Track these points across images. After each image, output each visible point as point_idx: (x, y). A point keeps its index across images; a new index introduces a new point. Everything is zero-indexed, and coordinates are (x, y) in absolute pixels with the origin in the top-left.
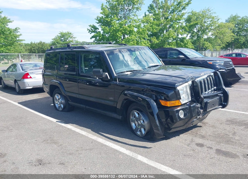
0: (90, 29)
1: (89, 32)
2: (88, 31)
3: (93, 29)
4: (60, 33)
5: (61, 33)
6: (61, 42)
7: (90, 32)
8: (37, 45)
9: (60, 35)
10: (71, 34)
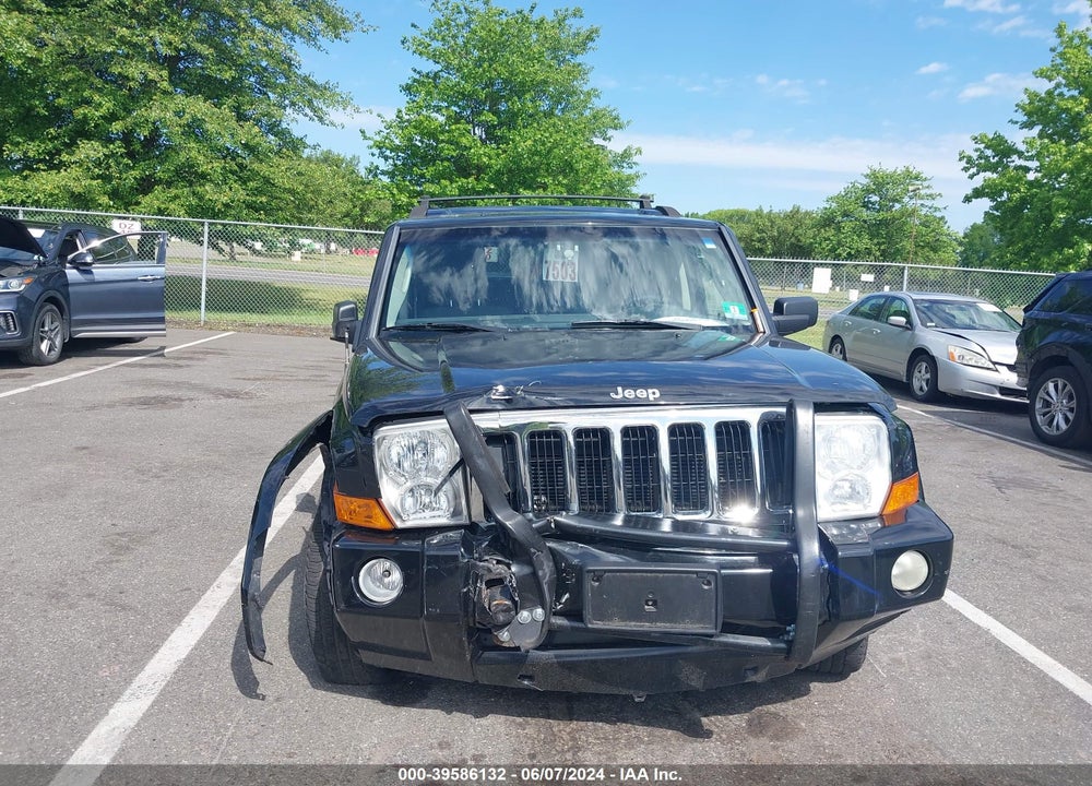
0: (975, 155)
1: (966, 169)
2: (963, 164)
3: (989, 152)
4: (869, 172)
5: (873, 175)
6: (865, 214)
7: (974, 170)
8: (778, 221)
9: (865, 181)
10: (916, 178)
